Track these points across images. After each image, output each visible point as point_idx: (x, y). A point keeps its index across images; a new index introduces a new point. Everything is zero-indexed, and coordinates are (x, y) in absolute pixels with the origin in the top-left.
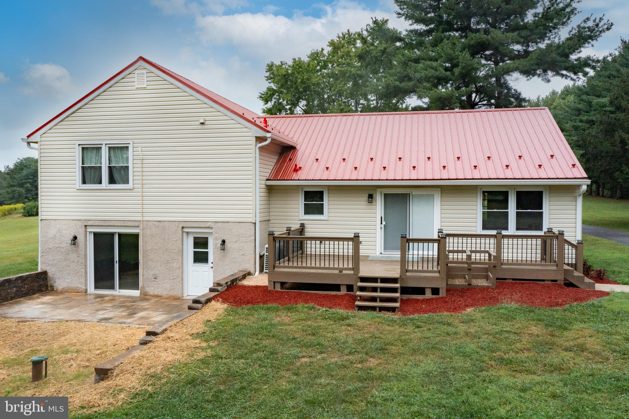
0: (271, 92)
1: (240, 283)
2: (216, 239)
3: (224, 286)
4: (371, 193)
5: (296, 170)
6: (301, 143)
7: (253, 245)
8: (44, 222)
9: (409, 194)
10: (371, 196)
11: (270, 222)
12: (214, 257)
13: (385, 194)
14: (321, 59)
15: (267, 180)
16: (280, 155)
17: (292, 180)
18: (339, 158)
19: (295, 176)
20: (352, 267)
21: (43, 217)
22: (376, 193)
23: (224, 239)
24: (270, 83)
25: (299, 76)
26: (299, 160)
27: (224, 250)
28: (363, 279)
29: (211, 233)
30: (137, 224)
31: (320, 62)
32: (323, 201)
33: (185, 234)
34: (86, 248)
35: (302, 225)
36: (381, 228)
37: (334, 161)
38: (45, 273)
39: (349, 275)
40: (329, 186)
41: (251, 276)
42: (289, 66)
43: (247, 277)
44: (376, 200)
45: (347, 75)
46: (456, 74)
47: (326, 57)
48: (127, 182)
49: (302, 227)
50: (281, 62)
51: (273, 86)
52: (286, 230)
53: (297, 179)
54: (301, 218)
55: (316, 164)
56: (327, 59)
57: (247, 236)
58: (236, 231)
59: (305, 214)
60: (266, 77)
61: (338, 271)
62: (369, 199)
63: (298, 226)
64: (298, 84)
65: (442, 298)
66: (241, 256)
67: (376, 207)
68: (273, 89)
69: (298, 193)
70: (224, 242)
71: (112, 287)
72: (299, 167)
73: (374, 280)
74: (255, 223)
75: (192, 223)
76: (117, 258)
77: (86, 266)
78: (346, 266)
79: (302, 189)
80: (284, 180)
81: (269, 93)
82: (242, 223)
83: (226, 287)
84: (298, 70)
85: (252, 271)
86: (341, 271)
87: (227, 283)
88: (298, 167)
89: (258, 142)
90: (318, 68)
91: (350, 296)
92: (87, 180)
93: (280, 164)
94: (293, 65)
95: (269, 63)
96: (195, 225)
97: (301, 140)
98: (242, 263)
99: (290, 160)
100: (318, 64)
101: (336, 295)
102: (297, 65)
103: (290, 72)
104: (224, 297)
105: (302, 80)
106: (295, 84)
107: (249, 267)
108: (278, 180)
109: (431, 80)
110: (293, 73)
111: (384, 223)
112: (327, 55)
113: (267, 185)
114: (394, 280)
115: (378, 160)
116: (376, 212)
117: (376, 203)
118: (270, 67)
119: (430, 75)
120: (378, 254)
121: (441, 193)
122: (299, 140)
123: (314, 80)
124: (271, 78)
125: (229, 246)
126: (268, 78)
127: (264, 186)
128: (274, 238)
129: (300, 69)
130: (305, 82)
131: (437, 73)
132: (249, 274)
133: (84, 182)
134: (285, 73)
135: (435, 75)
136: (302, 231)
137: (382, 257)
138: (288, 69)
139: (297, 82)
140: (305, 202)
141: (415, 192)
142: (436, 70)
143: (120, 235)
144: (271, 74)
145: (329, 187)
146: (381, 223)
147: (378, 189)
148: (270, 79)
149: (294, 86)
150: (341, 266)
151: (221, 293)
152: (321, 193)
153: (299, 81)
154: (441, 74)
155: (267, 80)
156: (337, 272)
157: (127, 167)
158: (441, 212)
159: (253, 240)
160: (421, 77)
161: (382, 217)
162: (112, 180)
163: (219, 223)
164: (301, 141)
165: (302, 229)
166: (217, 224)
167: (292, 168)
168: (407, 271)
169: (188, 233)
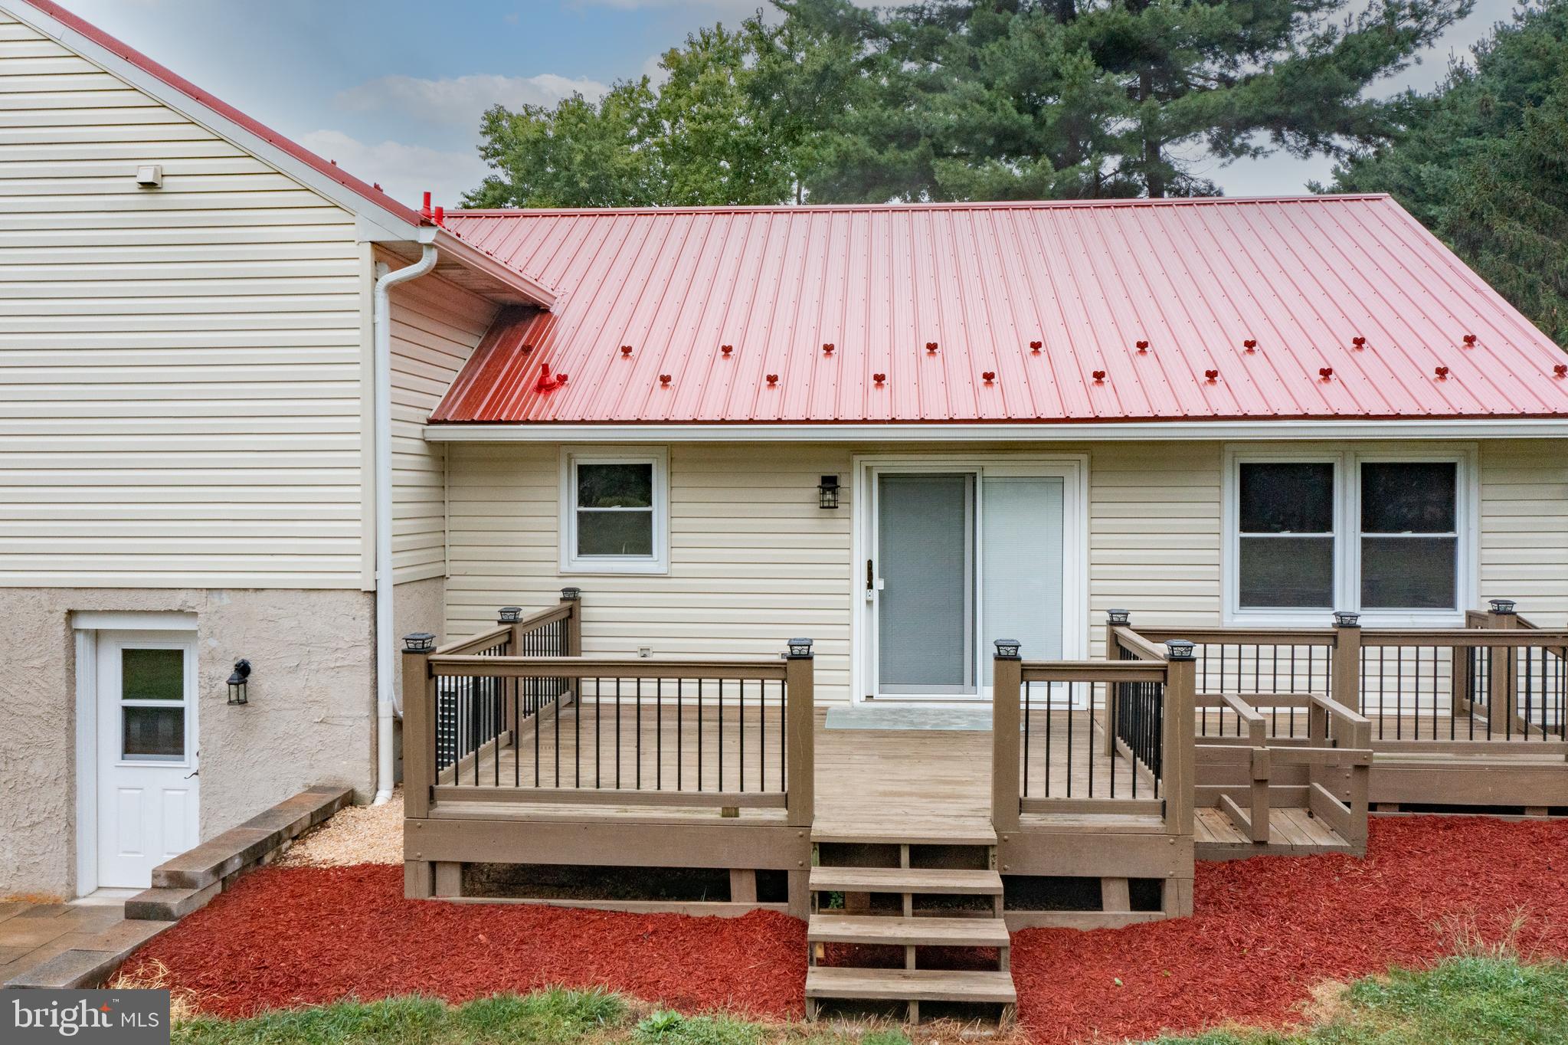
0: (497, 193)
1: (298, 850)
2: (211, 658)
3: (201, 885)
4: (830, 472)
5: (545, 387)
6: (566, 298)
7: (367, 680)
9: (974, 476)
10: (830, 484)
11: (447, 584)
12: (202, 733)
13: (882, 477)
14: (642, 105)
15: (432, 422)
16: (490, 334)
17: (527, 422)
18: (707, 345)
19: (540, 407)
20: (779, 791)
22: (850, 474)
23: (247, 658)
24: (493, 166)
25: (577, 146)
26: (559, 351)
27: (243, 703)
28: (835, 853)
29: (193, 634)
31: (639, 116)
32: (649, 503)
33: (80, 640)
35: (572, 596)
36: (869, 603)
37: (688, 357)
39: (767, 826)
40: (671, 447)
41: (357, 812)
42: (549, 116)
43: (338, 818)
44: (850, 496)
45: (718, 143)
46: (1050, 122)
47: (655, 102)
49: (568, 604)
50: (526, 107)
51: (504, 177)
52: (500, 622)
53: (549, 418)
54: (565, 568)
55: (621, 365)
56: (659, 105)
57: (342, 645)
58: (294, 624)
59: (581, 552)
60: (481, 149)
61: (719, 809)
62: (824, 493)
63: (552, 600)
64: (574, 167)
65: (1180, 923)
66: (316, 727)
67: (851, 526)
68: (501, 183)
69: (556, 473)
70: (243, 670)
72: (559, 377)
73: (885, 854)
74: (375, 593)
75: (111, 593)
78: (752, 787)
79: (570, 457)
80: (499, 422)
81: (490, 193)
82: (322, 594)
83: (218, 888)
84: (574, 128)
85: (363, 788)
86: (731, 811)
87: (218, 869)
88: (553, 377)
89: (386, 267)
90: (634, 132)
91: (772, 926)
93: (488, 365)
94: (561, 113)
95: (491, 108)
96: (124, 601)
97: (569, 285)
98: (320, 756)
99: (527, 350)
100: (633, 120)
101: (713, 919)
102: (572, 112)
103: (551, 134)
104: (188, 949)
105: (587, 157)
106: (567, 169)
107: (352, 772)
108: (473, 422)
109: (978, 136)
110: (560, 137)
111: (879, 584)
112: (659, 95)
113: (430, 443)
114: (973, 856)
115: (851, 350)
116: (851, 541)
117: (850, 511)
118: (493, 122)
119: (973, 122)
120: (858, 700)
121: (1091, 472)
122: (562, 286)
123: (621, 162)
124: (496, 154)
125: (265, 687)
126: (488, 153)
127: (417, 446)
128: (430, 665)
129: (581, 125)
130: (594, 162)
131: (995, 119)
132: (350, 799)
134: (537, 135)
135: (988, 123)
136: (570, 617)
137: (875, 711)
138: (544, 125)
139: (571, 160)
140: (583, 509)
141: (994, 468)
142: (993, 109)
144: (495, 140)
145: (672, 449)
146: (870, 586)
147: (857, 459)
148: (493, 156)
149: (564, 173)
150: (731, 788)
151: (183, 922)
152: (644, 473)
153: (579, 158)
154: (1007, 118)
155: (485, 158)
156: (713, 814)
158: (1090, 542)
159: (367, 663)
160: (947, 129)
161: (870, 563)
163: (224, 594)
164: (570, 291)
165: (571, 609)
166: (215, 598)
167: (530, 379)
168: (1023, 806)
169: (97, 635)
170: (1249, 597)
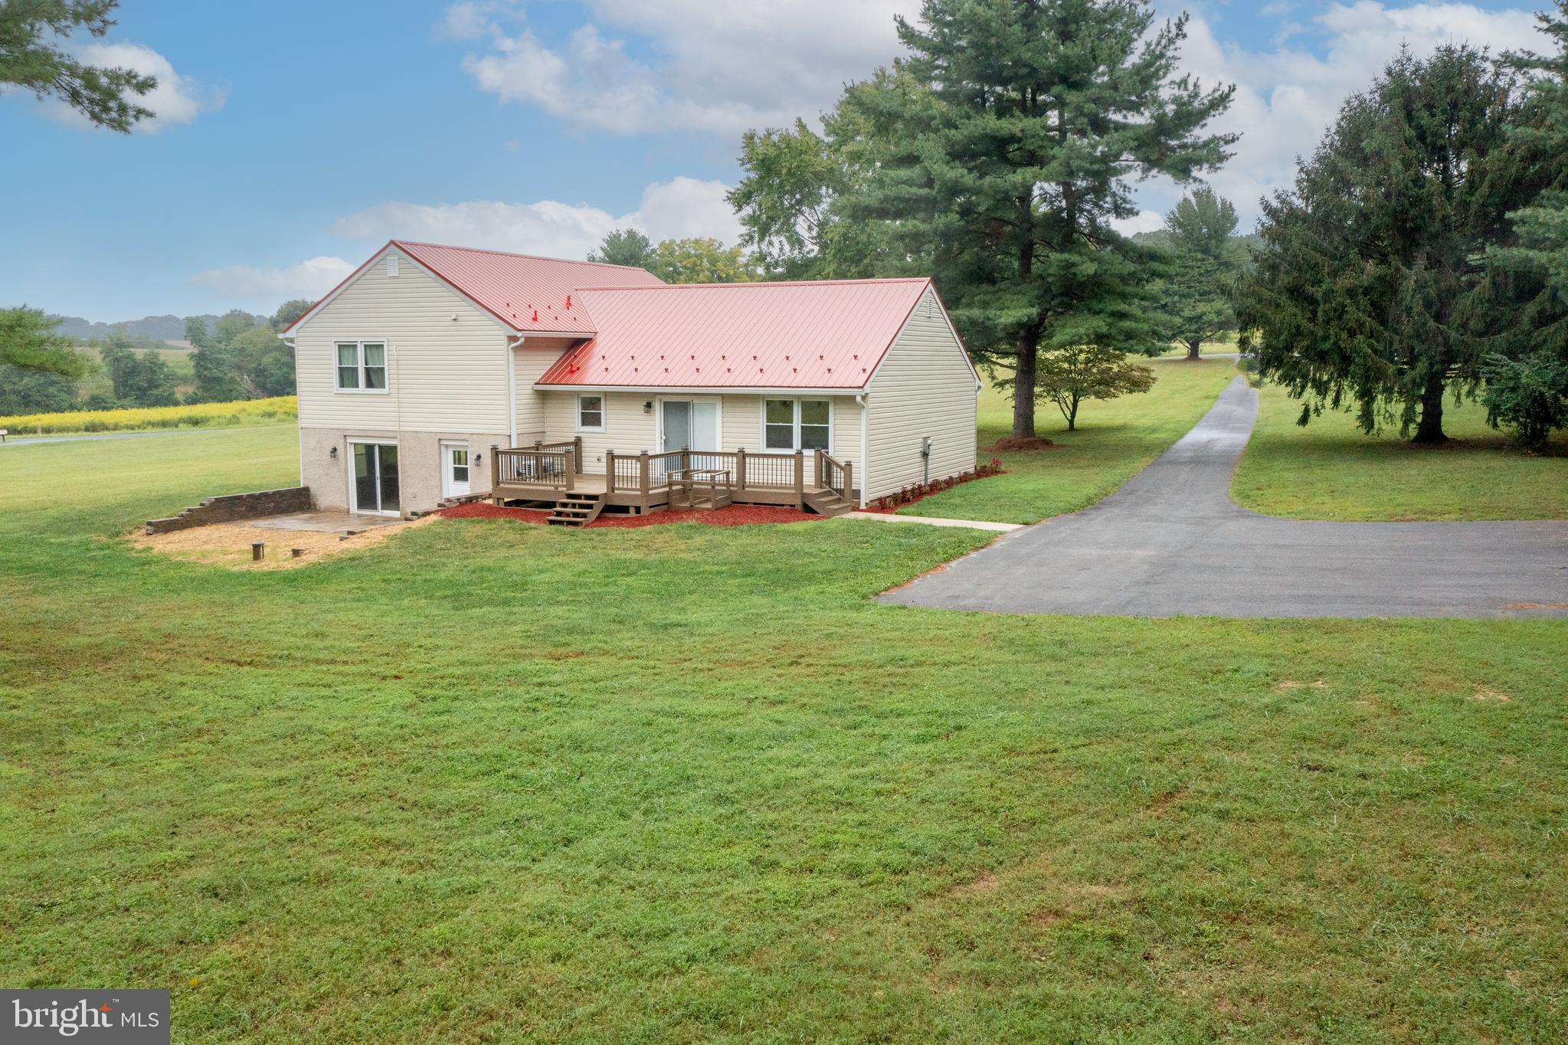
2: (473, 452)
4: (650, 401)
8: (305, 431)
9: (691, 404)
10: (649, 405)
13: (665, 402)
15: (536, 384)
21: (304, 425)
22: (655, 402)
29: (468, 446)
30: (393, 435)
32: (600, 410)
33: (443, 449)
34: (346, 462)
35: (579, 438)
38: (307, 489)
40: (607, 392)
44: (655, 409)
48: (383, 386)
49: (578, 440)
54: (577, 429)
59: (582, 424)
60: (740, 161)
62: (648, 408)
63: (573, 439)
67: (655, 418)
69: (574, 399)
70: (479, 457)
71: (375, 508)
76: (378, 474)
77: (347, 483)
79: (578, 395)
80: (558, 384)
81: (746, 188)
89: (510, 344)
92: (346, 382)
96: (451, 437)
108: (548, 384)
113: (535, 391)
117: (655, 413)
121: (723, 403)
127: (530, 392)
133: (342, 385)
136: (578, 444)
140: (582, 411)
141: (696, 401)
143: (381, 447)
152: (600, 401)
155: (741, 166)
157: (383, 369)
162: (370, 384)
165: (578, 442)
169: (447, 446)
170: (769, 445)
